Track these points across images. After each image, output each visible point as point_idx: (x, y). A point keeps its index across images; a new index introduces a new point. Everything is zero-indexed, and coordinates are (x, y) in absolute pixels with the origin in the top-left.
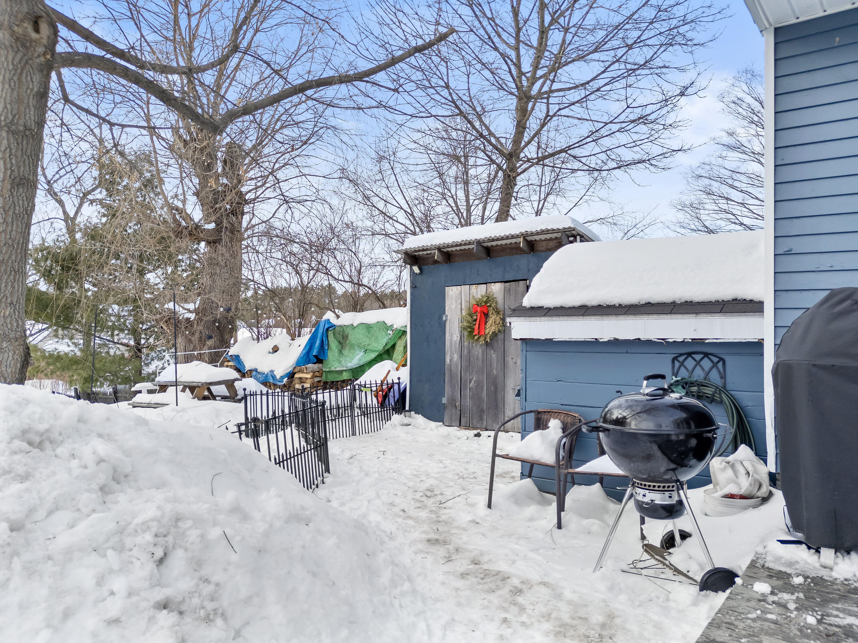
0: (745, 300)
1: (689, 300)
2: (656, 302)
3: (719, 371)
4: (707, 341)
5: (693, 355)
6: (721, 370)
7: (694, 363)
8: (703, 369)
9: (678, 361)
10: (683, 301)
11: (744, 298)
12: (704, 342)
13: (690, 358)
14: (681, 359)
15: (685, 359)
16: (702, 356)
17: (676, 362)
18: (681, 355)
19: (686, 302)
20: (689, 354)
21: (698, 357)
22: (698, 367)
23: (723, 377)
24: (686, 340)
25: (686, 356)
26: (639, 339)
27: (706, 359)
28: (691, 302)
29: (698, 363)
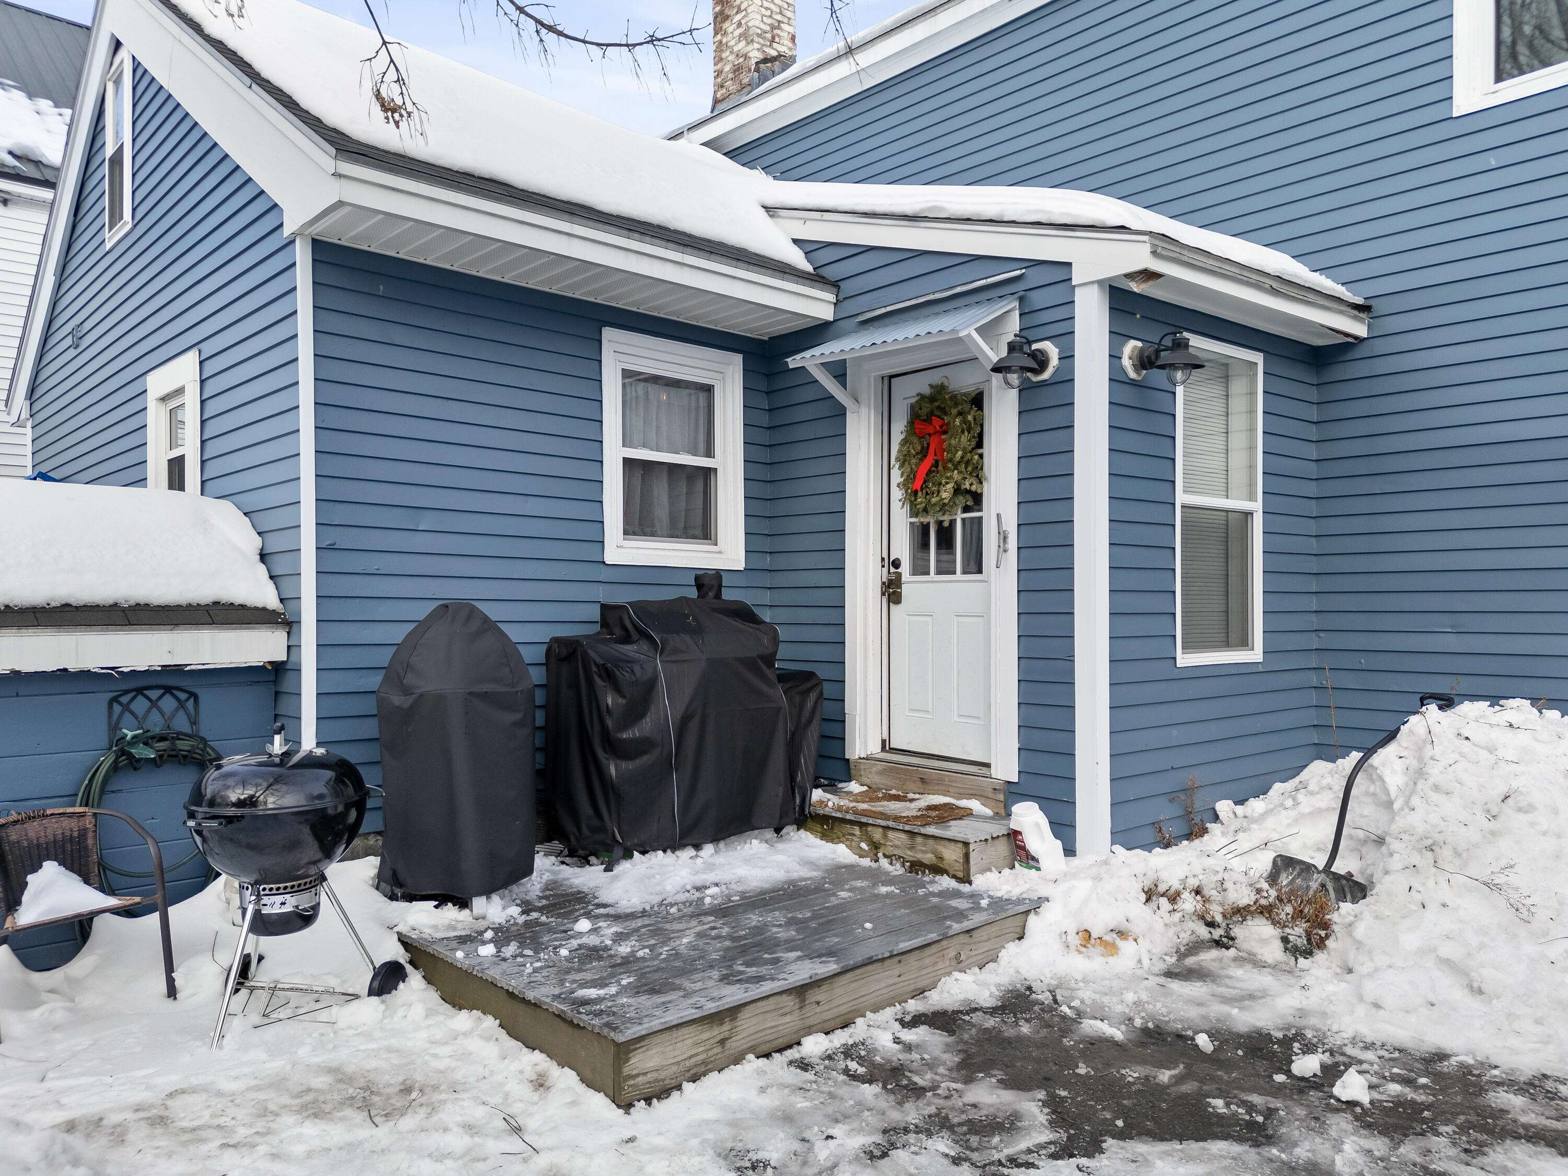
0: (232, 604)
1: (142, 601)
2: (82, 604)
3: (188, 715)
4: (188, 668)
5: (145, 692)
6: (192, 711)
7: (148, 704)
8: (163, 714)
9: (120, 704)
10: (132, 603)
11: (232, 601)
12: (182, 670)
13: (140, 698)
14: (125, 699)
15: (135, 697)
16: (162, 691)
17: (115, 705)
18: (126, 692)
19: (138, 605)
20: (140, 691)
21: (154, 694)
22: (155, 711)
23: (194, 722)
24: (153, 668)
25: (133, 694)
26: (65, 670)
27: (168, 696)
28: (147, 605)
29: (154, 704)
